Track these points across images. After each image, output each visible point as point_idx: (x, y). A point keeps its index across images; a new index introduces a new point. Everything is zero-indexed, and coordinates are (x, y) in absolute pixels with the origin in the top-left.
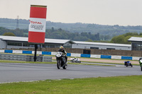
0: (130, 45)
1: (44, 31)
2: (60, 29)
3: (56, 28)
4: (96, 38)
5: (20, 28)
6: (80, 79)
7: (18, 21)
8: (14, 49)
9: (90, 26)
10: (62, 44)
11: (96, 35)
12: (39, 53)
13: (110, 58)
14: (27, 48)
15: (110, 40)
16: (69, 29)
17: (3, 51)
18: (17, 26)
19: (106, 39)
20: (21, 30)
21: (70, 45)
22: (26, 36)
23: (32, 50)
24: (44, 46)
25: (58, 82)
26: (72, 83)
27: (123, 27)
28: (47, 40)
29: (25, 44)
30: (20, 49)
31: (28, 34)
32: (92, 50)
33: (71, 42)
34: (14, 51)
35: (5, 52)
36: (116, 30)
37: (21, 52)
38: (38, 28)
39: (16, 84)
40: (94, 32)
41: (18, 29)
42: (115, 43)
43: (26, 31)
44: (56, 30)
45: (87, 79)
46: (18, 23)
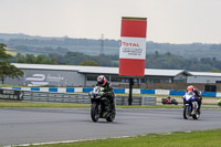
1: (143, 57)
2: (169, 54)
3: (161, 52)
5: (106, 53)
6: (200, 132)
7: (102, 43)
9: (214, 47)
10: (172, 77)
12: (136, 92)
14: (117, 84)
16: (182, 54)
17: (80, 90)
18: (102, 49)
20: (108, 56)
21: (184, 77)
22: (115, 66)
23: (125, 87)
24: (143, 81)
25: (167, 137)
26: (188, 138)
28: (148, 72)
29: (114, 78)
31: (118, 62)
32: (218, 85)
33: (185, 74)
35: (84, 91)
38: (134, 52)
41: (103, 55)
43: (116, 57)
44: (162, 56)
45: (212, 131)
46: (102, 45)
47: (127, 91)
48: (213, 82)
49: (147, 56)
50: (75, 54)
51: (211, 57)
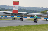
0: (47, 14)
1: (18, 9)
2: (23, 9)
3: (22, 8)
4: (35, 12)
5: (10, 8)
6: (30, 25)
7: (9, 6)
8: (8, 15)
9: (33, 8)
10: (24, 14)
11: (35, 11)
12: (16, 17)
13: (40, 18)
14: (12, 15)
15: (40, 12)
16: (26, 9)
18: (9, 8)
19: (39, 12)
20: (10, 9)
21: (27, 14)
22: (12, 11)
25: (23, 26)
27: (45, 8)
28: (19, 13)
29: (11, 14)
30: (10, 15)
31: (12, 10)
32: (34, 16)
34: (8, 16)
35: (5, 16)
36: (42, 9)
37: (10, 16)
39: (8, 27)
40: (35, 10)
41: (9, 9)
42: (42, 13)
43: (12, 9)
44: (22, 9)
45: (33, 25)
46: (9, 7)
47: (14, 16)
48: (33, 15)
49: (19, 9)
50: (3, 9)
51: (33, 10)
